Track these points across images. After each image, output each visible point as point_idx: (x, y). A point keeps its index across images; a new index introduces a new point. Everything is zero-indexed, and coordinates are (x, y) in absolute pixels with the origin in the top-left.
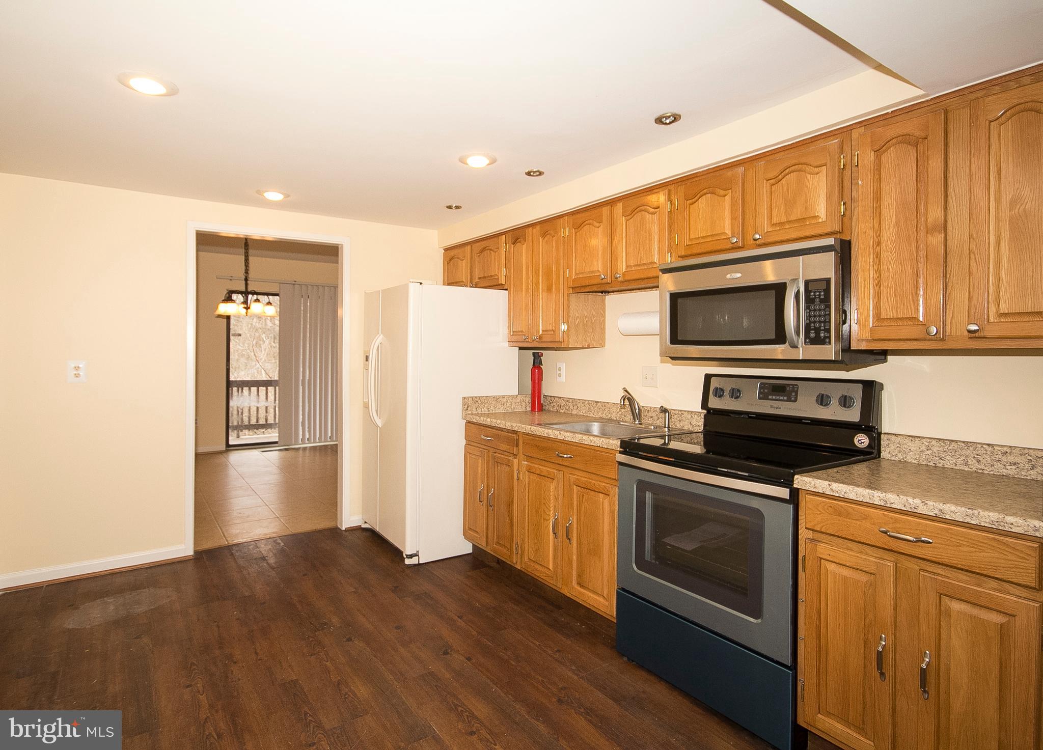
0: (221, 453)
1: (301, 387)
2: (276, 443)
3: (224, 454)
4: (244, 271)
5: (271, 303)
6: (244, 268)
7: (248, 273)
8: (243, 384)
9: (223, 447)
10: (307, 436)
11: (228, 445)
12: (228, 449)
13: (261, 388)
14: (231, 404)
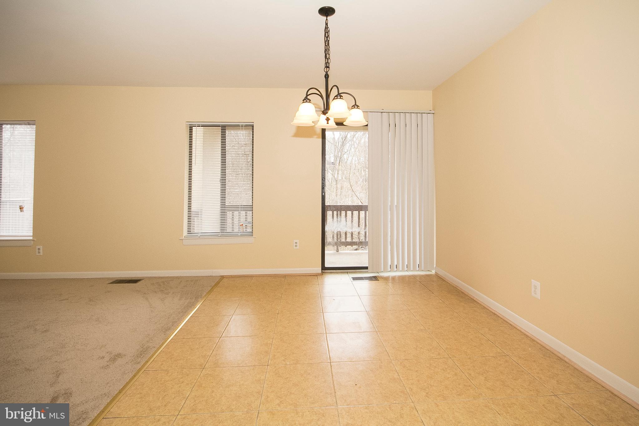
0: (316, 275)
1: (389, 212)
2: (366, 268)
3: (319, 277)
4: (323, 66)
5: (358, 106)
6: (323, 61)
7: (328, 67)
8: (339, 209)
9: (319, 270)
10: (396, 263)
11: (324, 268)
12: (323, 271)
13: (354, 212)
14: (327, 228)
